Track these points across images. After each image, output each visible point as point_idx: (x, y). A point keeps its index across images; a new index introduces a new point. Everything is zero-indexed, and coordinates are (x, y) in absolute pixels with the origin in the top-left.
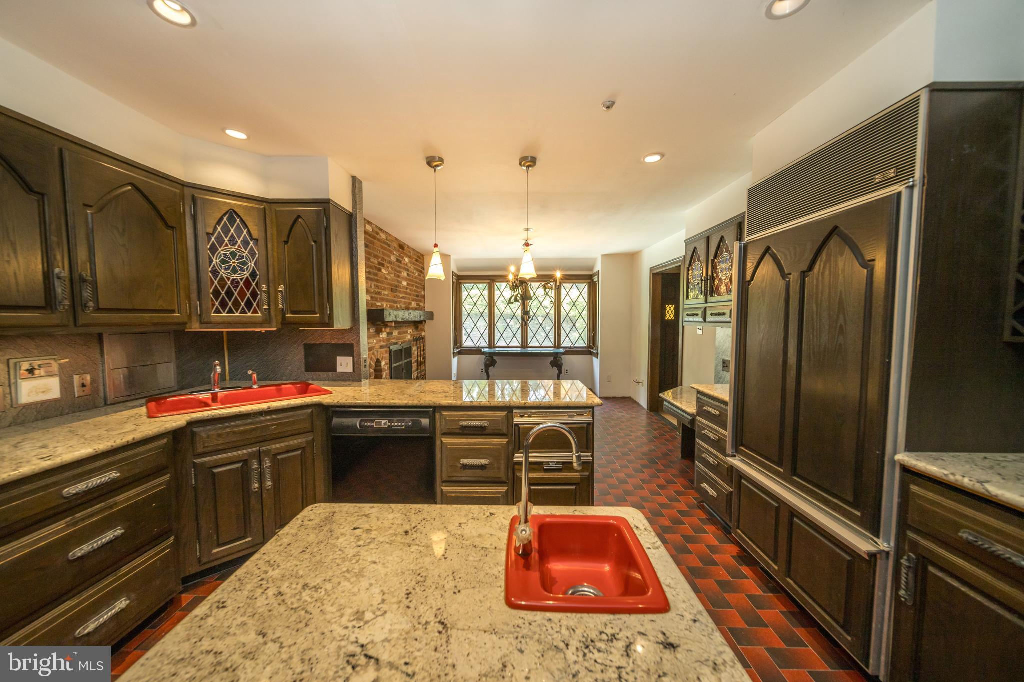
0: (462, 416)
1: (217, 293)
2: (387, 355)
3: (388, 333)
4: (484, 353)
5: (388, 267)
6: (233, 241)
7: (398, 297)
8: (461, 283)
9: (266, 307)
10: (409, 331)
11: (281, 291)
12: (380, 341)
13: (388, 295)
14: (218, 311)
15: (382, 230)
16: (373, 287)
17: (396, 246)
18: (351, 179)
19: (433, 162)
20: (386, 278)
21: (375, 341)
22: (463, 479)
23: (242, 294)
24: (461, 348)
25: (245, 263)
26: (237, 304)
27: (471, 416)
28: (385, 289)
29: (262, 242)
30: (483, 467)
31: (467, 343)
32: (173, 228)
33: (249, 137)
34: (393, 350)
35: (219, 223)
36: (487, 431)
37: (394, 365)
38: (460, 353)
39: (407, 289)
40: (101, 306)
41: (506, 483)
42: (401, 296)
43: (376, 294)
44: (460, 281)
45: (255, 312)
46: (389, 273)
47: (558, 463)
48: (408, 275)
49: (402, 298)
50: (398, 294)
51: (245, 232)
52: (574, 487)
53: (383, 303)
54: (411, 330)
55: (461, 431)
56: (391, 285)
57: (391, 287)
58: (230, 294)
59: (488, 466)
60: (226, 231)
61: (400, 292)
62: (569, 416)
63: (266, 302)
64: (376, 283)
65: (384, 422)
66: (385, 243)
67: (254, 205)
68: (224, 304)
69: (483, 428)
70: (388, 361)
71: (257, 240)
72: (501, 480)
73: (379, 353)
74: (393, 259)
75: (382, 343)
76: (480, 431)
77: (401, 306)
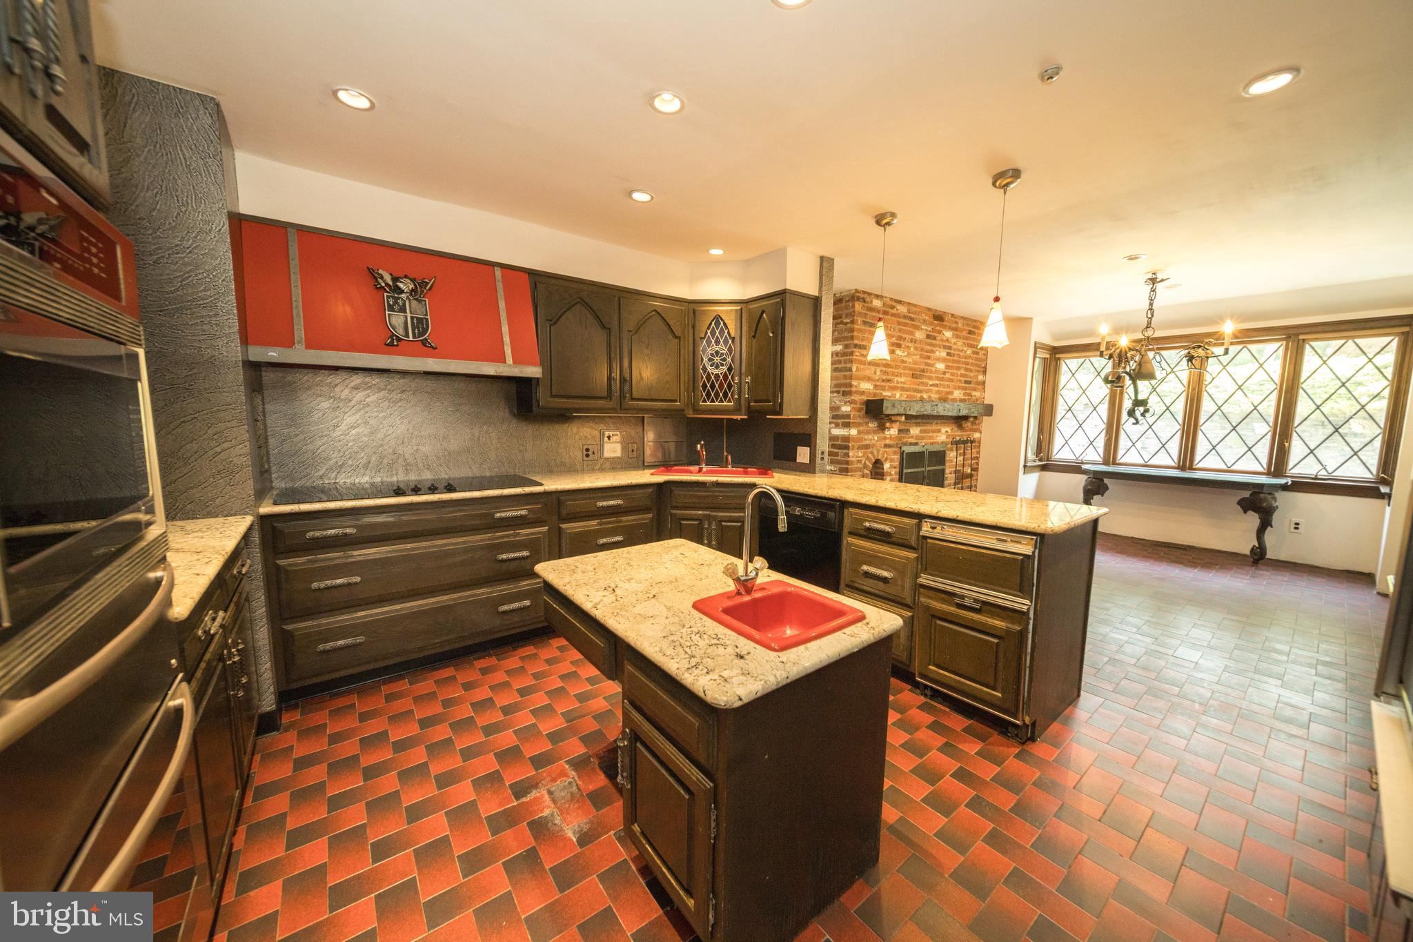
0: (868, 516)
1: (704, 386)
2: (897, 457)
3: (900, 431)
4: (1085, 472)
5: (909, 347)
6: (717, 342)
7: (926, 385)
8: (1059, 359)
9: (736, 396)
10: (943, 430)
11: (747, 382)
12: (885, 438)
13: (904, 383)
14: (704, 401)
15: (900, 302)
16: (878, 373)
17: (927, 318)
18: (819, 260)
19: (882, 220)
20: (903, 361)
21: (876, 438)
22: (865, 588)
23: (721, 386)
24: (1048, 460)
25: (724, 360)
26: (717, 395)
27: (876, 518)
28: (900, 375)
29: (737, 340)
30: (885, 580)
31: (1061, 453)
32: (679, 337)
33: (725, 252)
34: (906, 451)
35: (708, 328)
36: (893, 539)
37: (905, 471)
38: (1044, 468)
39: (944, 373)
40: (634, 397)
41: (911, 608)
42: (931, 383)
43: (883, 381)
44: (1058, 356)
45: (730, 401)
46: (909, 355)
47: (976, 600)
48: (948, 354)
49: (931, 385)
50: (925, 380)
51: (726, 332)
52: (996, 641)
53: (895, 392)
54: (948, 429)
55: (865, 533)
56: (911, 369)
57: (911, 372)
58: (713, 386)
59: (891, 581)
60: (713, 333)
61: (930, 378)
62: (998, 540)
63: (736, 392)
64: (884, 369)
65: (798, 509)
66: (905, 317)
67: (734, 308)
68: (708, 395)
69: (888, 534)
70: (897, 464)
71: (734, 338)
72: (904, 601)
73: (881, 452)
74: (919, 335)
75: (888, 442)
76: (884, 537)
77: (930, 397)
